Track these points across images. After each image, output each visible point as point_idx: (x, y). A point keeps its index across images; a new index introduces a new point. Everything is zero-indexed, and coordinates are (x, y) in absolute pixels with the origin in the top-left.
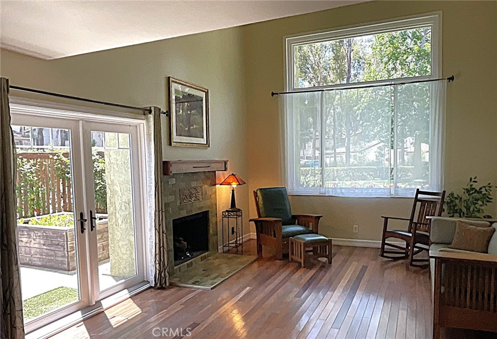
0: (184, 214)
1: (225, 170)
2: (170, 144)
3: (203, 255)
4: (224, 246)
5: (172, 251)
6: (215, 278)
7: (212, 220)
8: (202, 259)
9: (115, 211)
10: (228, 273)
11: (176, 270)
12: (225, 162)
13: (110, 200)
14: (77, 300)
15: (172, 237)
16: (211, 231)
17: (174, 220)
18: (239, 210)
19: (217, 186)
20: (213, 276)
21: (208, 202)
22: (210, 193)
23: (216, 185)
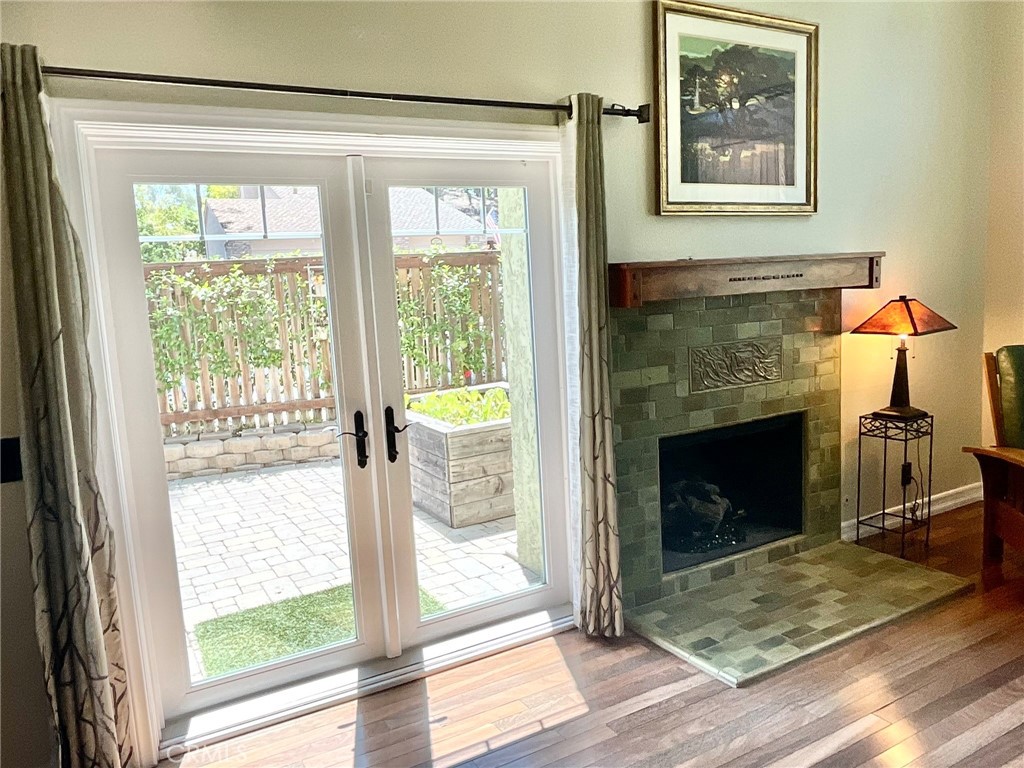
0: (703, 420)
1: (870, 286)
2: (657, 212)
3: (778, 544)
4: (859, 522)
5: (653, 528)
6: (775, 642)
7: (818, 440)
8: (773, 556)
9: (521, 401)
10: (829, 632)
11: (671, 583)
12: (871, 259)
13: (513, 370)
14: (352, 639)
15: (656, 489)
16: (813, 473)
17: (662, 440)
18: (924, 415)
19: (846, 337)
20: (770, 632)
21: (803, 386)
22: (817, 359)
23: (839, 332)
